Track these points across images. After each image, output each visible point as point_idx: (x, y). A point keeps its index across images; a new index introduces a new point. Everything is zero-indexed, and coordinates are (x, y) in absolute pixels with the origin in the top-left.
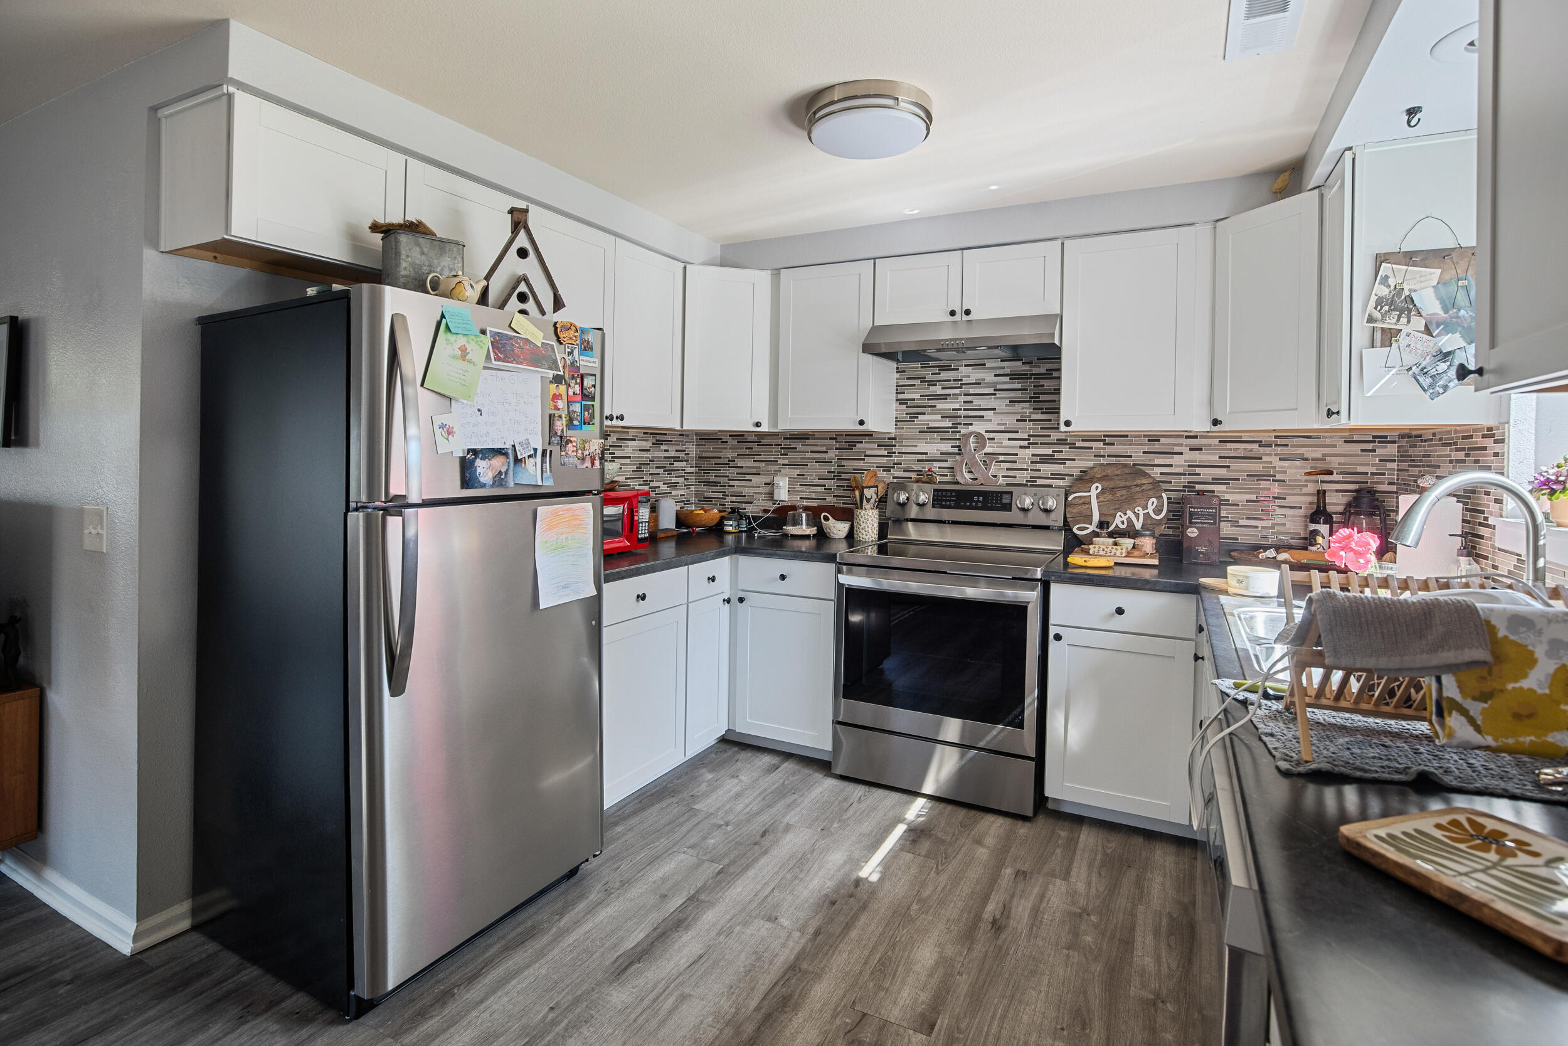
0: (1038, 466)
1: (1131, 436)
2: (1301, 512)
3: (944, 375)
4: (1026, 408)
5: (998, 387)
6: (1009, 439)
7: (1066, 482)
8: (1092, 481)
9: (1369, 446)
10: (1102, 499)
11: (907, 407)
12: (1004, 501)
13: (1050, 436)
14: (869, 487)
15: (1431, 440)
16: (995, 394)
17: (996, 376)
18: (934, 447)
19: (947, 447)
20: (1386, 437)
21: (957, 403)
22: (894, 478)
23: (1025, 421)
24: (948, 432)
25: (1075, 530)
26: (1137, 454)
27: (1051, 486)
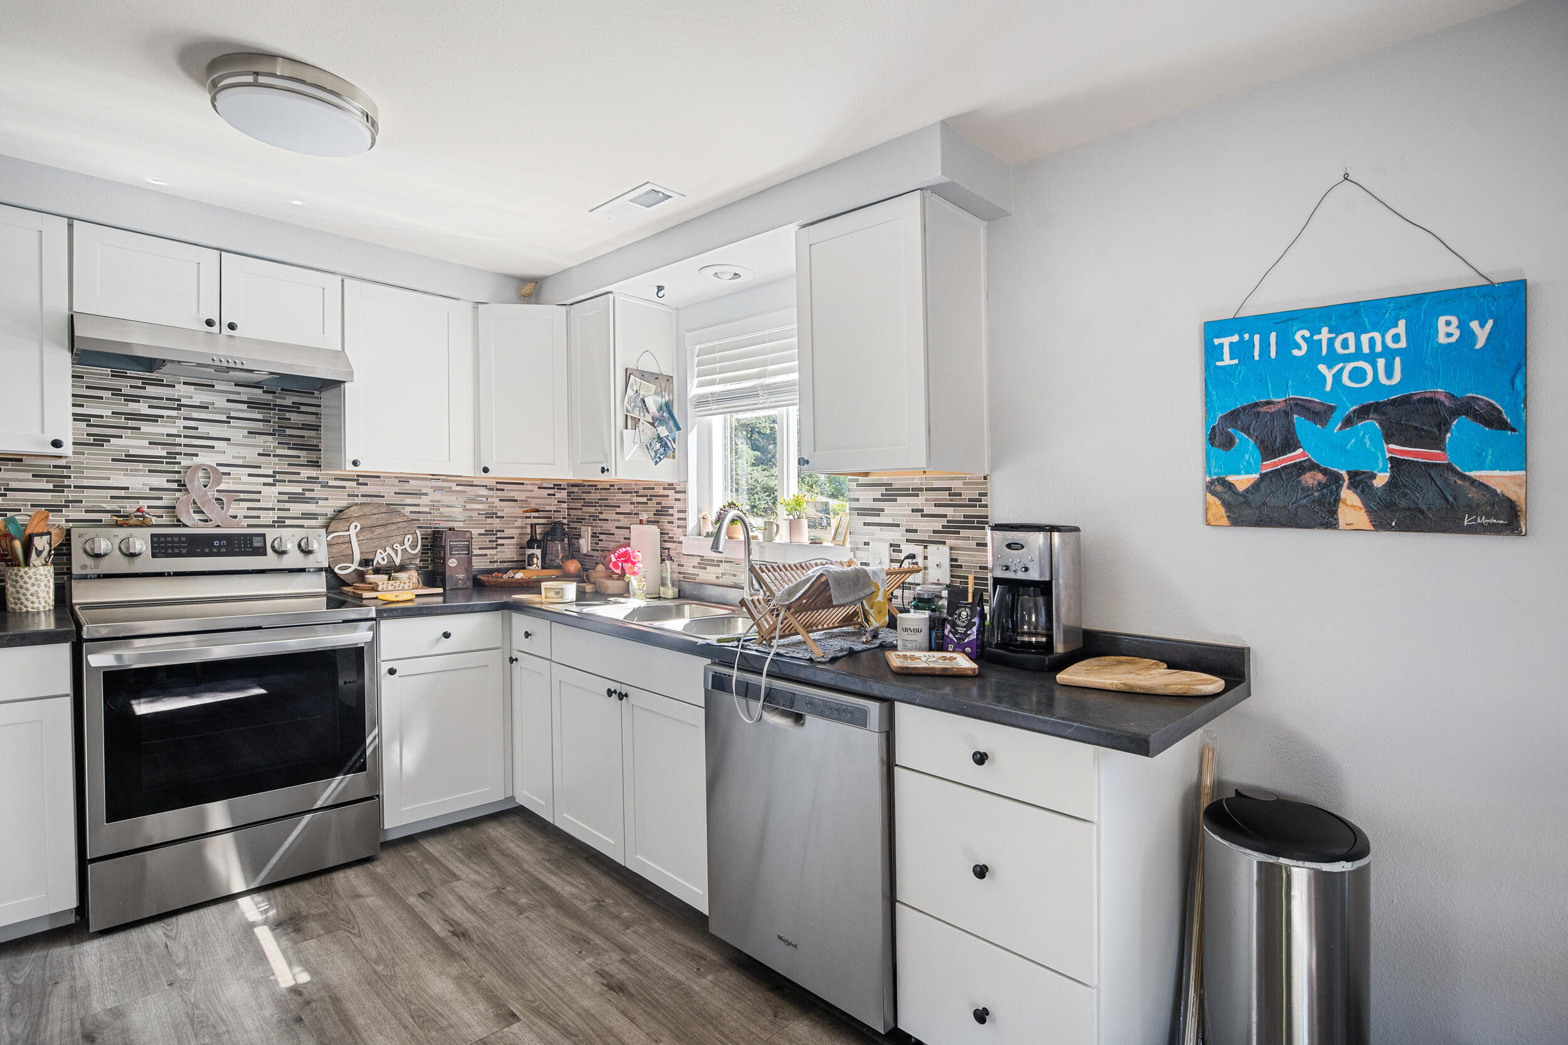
0: (287, 505)
1: (386, 477)
2: (514, 541)
3: (151, 390)
4: (270, 442)
5: (233, 414)
6: (250, 475)
7: (321, 521)
8: (349, 520)
9: (551, 491)
10: (361, 538)
11: (87, 425)
12: (256, 545)
13: (299, 474)
14: (41, 535)
15: (609, 489)
16: (229, 422)
17: (228, 401)
18: (140, 481)
19: (160, 481)
20: (560, 485)
21: (173, 427)
22: (67, 521)
23: (270, 455)
24: (163, 462)
25: (336, 570)
26: (389, 493)
27: (302, 526)
